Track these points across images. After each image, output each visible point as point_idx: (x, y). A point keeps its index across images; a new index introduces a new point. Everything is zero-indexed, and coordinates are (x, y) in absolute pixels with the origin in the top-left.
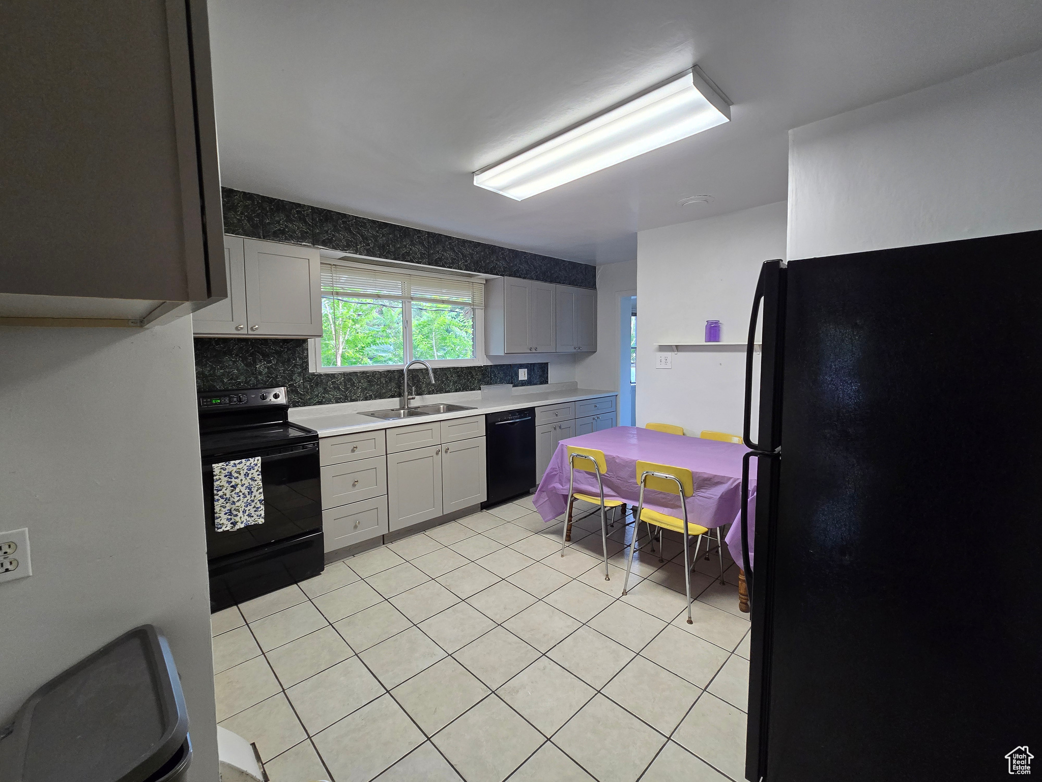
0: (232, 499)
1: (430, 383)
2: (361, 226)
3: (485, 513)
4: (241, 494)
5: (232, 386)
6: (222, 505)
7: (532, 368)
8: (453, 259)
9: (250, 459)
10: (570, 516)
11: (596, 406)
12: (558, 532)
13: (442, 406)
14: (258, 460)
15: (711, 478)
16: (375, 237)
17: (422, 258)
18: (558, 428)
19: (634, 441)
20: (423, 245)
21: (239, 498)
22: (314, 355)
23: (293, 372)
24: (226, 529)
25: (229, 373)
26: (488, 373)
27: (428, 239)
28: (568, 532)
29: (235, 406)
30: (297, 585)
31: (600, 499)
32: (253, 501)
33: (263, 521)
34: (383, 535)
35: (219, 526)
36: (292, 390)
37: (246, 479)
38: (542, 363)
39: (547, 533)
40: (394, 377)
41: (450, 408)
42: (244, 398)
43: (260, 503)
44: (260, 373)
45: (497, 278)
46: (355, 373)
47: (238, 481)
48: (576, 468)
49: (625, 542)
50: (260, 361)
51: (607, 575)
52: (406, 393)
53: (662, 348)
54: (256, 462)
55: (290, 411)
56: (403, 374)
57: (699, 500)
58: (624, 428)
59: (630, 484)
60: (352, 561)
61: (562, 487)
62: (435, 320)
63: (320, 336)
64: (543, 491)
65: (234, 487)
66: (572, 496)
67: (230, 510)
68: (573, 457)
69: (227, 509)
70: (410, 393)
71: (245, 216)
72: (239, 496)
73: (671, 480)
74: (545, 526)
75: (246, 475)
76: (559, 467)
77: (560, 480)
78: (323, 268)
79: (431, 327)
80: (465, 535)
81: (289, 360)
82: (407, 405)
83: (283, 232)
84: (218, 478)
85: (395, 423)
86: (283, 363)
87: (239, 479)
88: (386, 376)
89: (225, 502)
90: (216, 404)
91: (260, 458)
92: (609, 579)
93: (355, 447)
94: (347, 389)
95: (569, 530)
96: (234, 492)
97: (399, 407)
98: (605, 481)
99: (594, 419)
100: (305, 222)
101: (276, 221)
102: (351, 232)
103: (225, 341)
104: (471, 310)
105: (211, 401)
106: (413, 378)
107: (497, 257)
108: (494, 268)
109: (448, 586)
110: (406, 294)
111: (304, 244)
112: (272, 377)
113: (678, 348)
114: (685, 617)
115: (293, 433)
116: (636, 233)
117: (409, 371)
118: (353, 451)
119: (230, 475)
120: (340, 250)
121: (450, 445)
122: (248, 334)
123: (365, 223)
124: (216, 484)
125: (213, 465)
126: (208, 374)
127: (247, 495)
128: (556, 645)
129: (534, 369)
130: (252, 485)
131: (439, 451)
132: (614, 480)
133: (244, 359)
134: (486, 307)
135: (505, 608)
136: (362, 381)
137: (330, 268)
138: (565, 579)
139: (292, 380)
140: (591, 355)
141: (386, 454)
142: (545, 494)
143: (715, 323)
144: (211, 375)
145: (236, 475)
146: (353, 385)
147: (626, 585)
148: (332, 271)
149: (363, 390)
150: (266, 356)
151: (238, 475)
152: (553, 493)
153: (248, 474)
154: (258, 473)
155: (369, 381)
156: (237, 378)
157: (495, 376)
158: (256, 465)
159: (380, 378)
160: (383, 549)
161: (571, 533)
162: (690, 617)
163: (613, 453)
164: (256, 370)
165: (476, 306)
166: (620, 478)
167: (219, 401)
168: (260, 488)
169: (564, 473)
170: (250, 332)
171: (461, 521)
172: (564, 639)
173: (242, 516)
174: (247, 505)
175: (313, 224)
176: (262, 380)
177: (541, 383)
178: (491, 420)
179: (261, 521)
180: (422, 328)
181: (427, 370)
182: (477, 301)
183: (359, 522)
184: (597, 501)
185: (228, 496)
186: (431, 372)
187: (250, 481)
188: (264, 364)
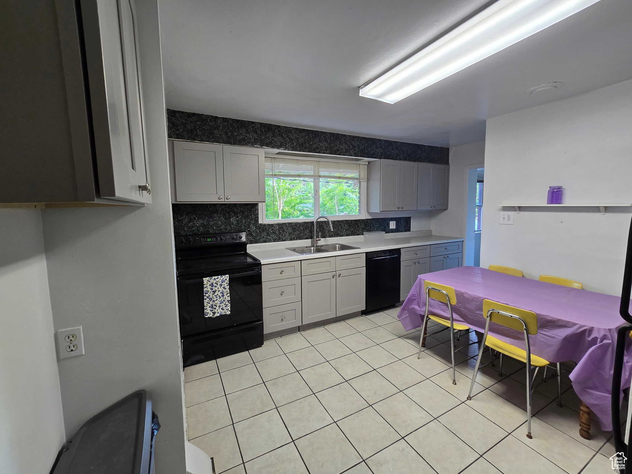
0: (213, 299)
1: (330, 230)
2: (289, 133)
3: (364, 318)
4: (218, 296)
5: (218, 231)
6: (208, 302)
7: (399, 220)
8: (346, 149)
9: (223, 276)
10: (425, 329)
11: (446, 249)
12: (415, 339)
13: (337, 245)
14: (227, 277)
15: (555, 321)
16: (297, 139)
17: (326, 150)
18: (417, 263)
19: (479, 279)
20: (327, 142)
21: (217, 298)
22: (262, 213)
23: (250, 223)
24: (210, 316)
25: (217, 223)
26: (369, 224)
27: (330, 138)
28: (423, 340)
29: (219, 243)
30: (248, 351)
31: (450, 322)
32: (224, 301)
33: (230, 313)
34: (299, 326)
35: (206, 314)
36: (249, 234)
37: (221, 287)
38: (407, 217)
39: (407, 338)
40: (308, 226)
41: (343, 247)
42: (223, 238)
43: (228, 302)
44: (233, 224)
45: (375, 161)
46: (285, 224)
47: (216, 289)
48: (432, 297)
49: (469, 354)
50: (233, 217)
51: (454, 381)
52: (315, 237)
53: (505, 209)
54: (226, 278)
55: (248, 246)
56: (314, 225)
57: (541, 337)
58: (469, 268)
59: (475, 314)
60: (279, 340)
61: (419, 309)
62: (337, 188)
63: (264, 202)
64: (405, 310)
65: (214, 292)
66: (427, 317)
67: (212, 305)
68: (429, 290)
69: (210, 304)
70: (318, 237)
71: (224, 132)
72: (217, 297)
73: (515, 319)
74: (405, 333)
75: (221, 285)
76: (418, 294)
77: (418, 303)
78: (267, 160)
79: (334, 192)
80: (350, 332)
81: (248, 216)
82: (316, 244)
83: (244, 140)
84: (206, 286)
85: (307, 257)
86: (245, 218)
87: (217, 288)
88: (303, 226)
89: (209, 300)
90: (209, 241)
91: (228, 275)
92: (456, 384)
93: (282, 271)
94: (280, 233)
95: (424, 339)
96: (214, 295)
97: (311, 245)
98: (454, 309)
99: (444, 257)
100: (257, 133)
101: (240, 133)
102: (282, 136)
103: (214, 205)
104: (358, 182)
105: (207, 240)
106: (320, 227)
107: (376, 146)
108: (374, 153)
109: (337, 368)
110: (316, 174)
111: (256, 146)
112: (239, 226)
113: (520, 209)
114: (524, 430)
115: (249, 260)
116: (486, 120)
117: (317, 222)
118: (281, 273)
119: (212, 285)
120: (276, 148)
121: (341, 272)
122: (225, 202)
123: (291, 131)
124: (205, 289)
125: (204, 279)
126: (206, 224)
127: (221, 297)
128: (412, 432)
129: (400, 221)
130: (224, 291)
131: (335, 276)
132: (462, 309)
133: (224, 216)
134: (368, 180)
135: (375, 393)
136: (289, 229)
137: (271, 160)
138: (421, 378)
139: (249, 228)
140: (444, 211)
141: (301, 276)
142: (406, 311)
143: (558, 188)
144: (207, 225)
145: (215, 285)
146: (284, 231)
147: (470, 392)
148: (272, 162)
149: (290, 234)
150: (236, 214)
151: (216, 285)
152: (413, 312)
153: (222, 285)
154: (227, 284)
155: (293, 229)
156: (221, 226)
157: (373, 226)
158: (226, 280)
159: (300, 227)
160: (298, 334)
161: (425, 341)
162: (530, 433)
163: (463, 290)
164: (230, 222)
165: (362, 180)
166: (466, 309)
167: (211, 240)
168: (228, 294)
169: (422, 299)
170: (226, 200)
171: (348, 321)
172: (419, 429)
173: (218, 309)
174: (221, 303)
175: (261, 133)
176: (234, 228)
177: (406, 231)
178: (370, 256)
179: (228, 313)
180: (329, 193)
181: (328, 221)
182: (362, 176)
183: (284, 317)
184: (448, 324)
185: (211, 297)
186: (330, 223)
187: (223, 289)
188: (235, 218)
